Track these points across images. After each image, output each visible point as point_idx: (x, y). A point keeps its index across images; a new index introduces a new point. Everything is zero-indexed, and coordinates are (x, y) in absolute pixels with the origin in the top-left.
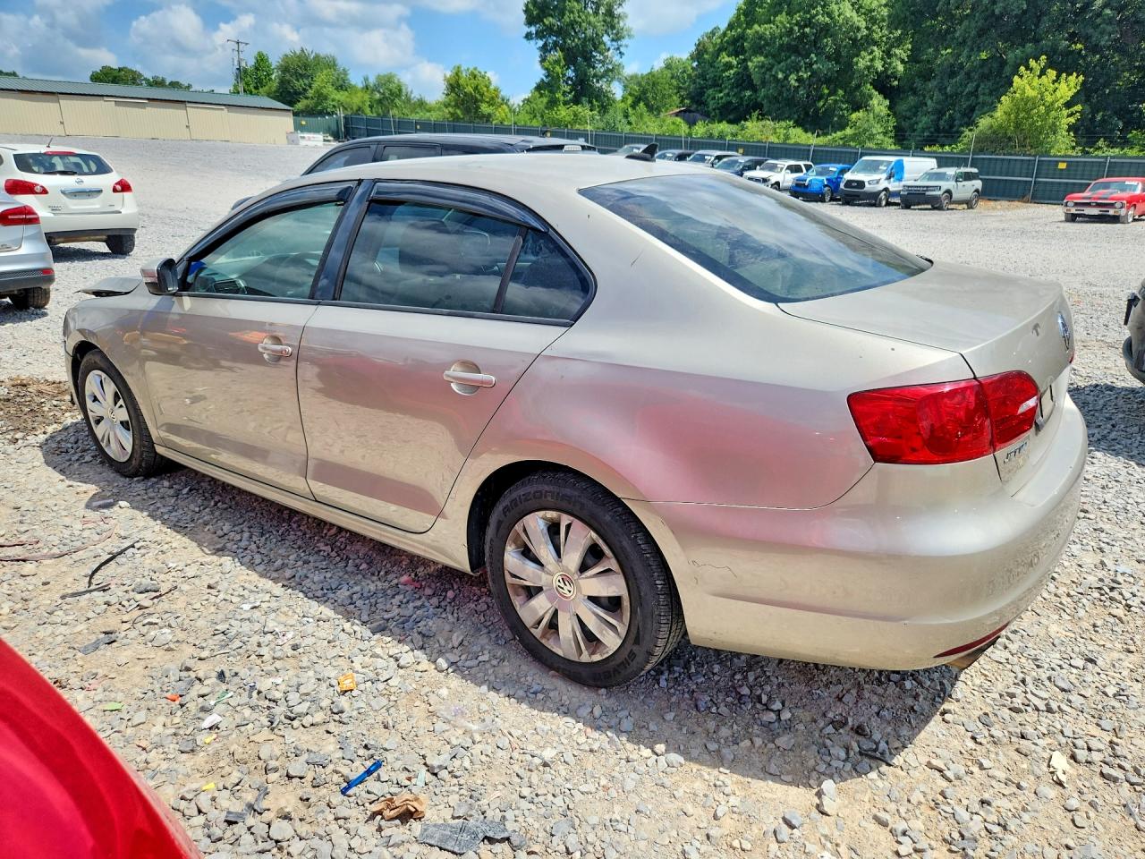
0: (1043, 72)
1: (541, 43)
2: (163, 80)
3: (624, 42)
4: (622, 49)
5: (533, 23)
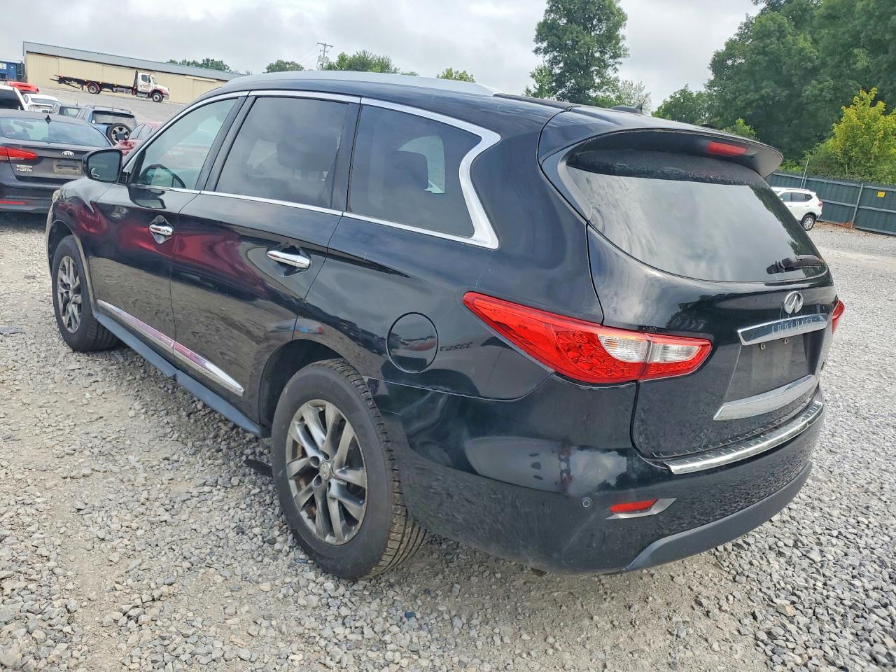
0: (873, 104)
1: (547, 57)
3: (620, 60)
4: (617, 66)
5: (542, 40)
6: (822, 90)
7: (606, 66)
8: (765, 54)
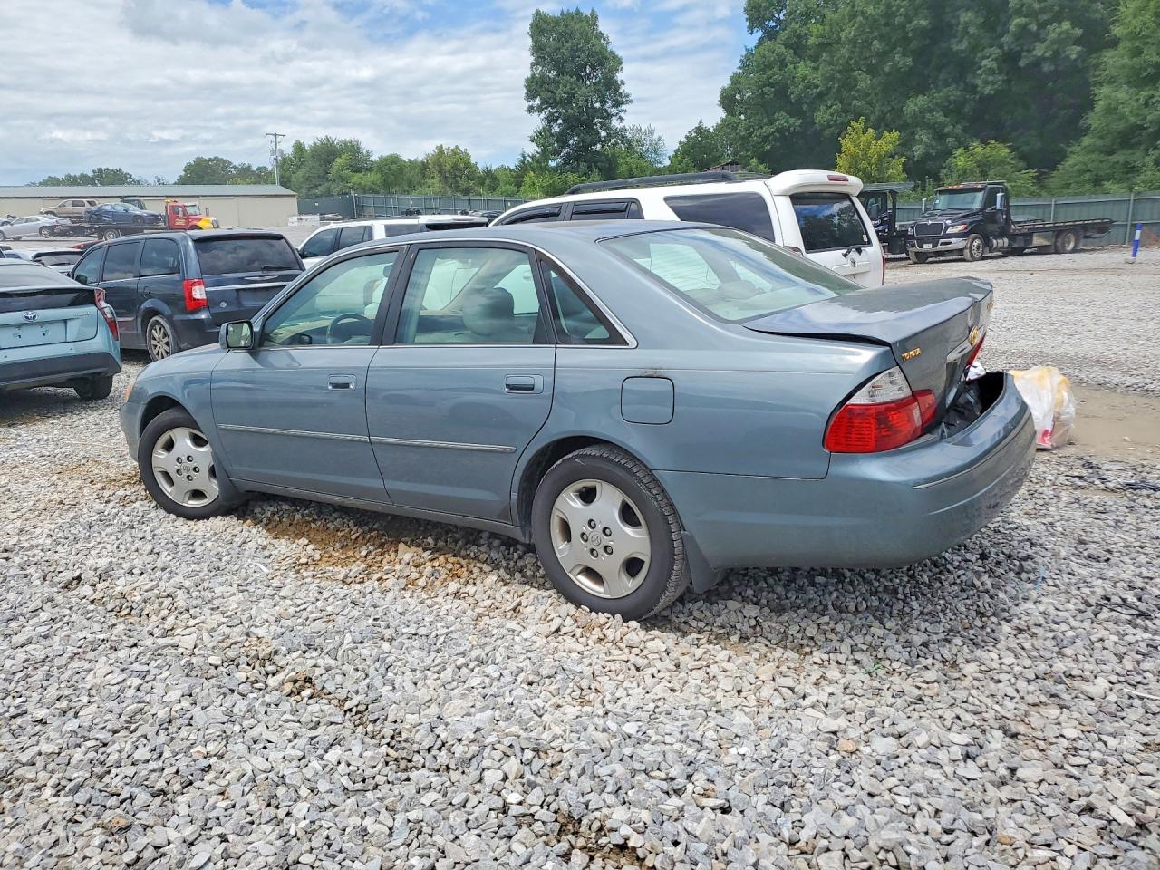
0: (865, 131)
2: (249, 167)
4: (622, 114)
5: (534, 98)
6: (832, 115)
7: (610, 116)
8: (771, 85)
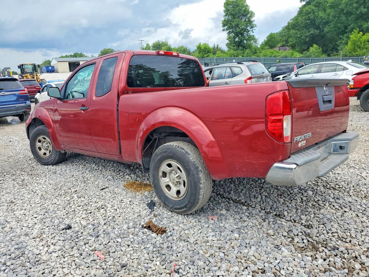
1: (228, 32)
4: (253, 31)
5: (225, 26)
7: (249, 31)
